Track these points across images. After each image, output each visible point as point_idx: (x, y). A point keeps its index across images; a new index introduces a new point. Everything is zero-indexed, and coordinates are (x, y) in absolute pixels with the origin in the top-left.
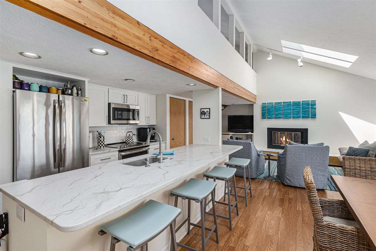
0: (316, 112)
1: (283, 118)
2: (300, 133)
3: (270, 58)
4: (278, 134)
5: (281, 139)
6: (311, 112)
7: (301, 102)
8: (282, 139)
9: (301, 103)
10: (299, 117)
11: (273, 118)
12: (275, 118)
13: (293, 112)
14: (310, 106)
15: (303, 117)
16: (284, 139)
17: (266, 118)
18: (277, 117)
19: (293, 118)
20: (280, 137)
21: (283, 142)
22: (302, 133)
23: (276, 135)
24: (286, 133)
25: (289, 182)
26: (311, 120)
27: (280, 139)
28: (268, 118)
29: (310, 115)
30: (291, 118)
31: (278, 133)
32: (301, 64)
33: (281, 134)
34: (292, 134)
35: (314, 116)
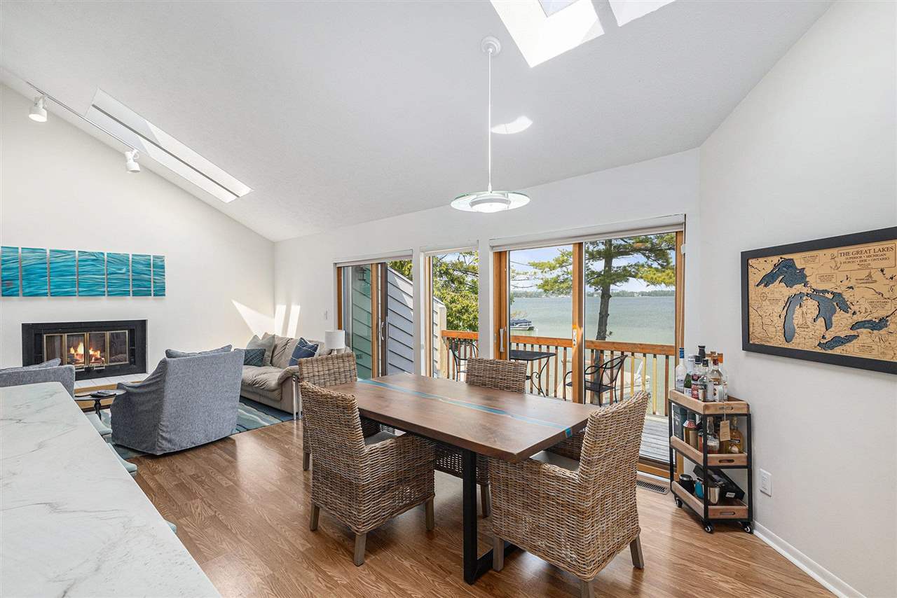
0: (164, 283)
1: (81, 294)
2: (127, 331)
3: (40, 117)
4: (61, 339)
5: (72, 351)
6: (154, 282)
7: (131, 257)
8: (76, 351)
9: (130, 259)
10: (126, 293)
11: (45, 295)
12: (53, 295)
13: (108, 279)
14: (152, 269)
15: (135, 294)
16: (81, 350)
17: (18, 295)
18: (59, 292)
19: (108, 295)
20: (69, 347)
21: (78, 358)
22: (132, 332)
23: (57, 344)
24: (87, 335)
25: (169, 445)
26: (155, 299)
27: (69, 351)
28: (25, 295)
29: (152, 289)
30: (104, 295)
31: (61, 336)
32: (136, 167)
33: (71, 338)
34: (104, 336)
35: (160, 292)
